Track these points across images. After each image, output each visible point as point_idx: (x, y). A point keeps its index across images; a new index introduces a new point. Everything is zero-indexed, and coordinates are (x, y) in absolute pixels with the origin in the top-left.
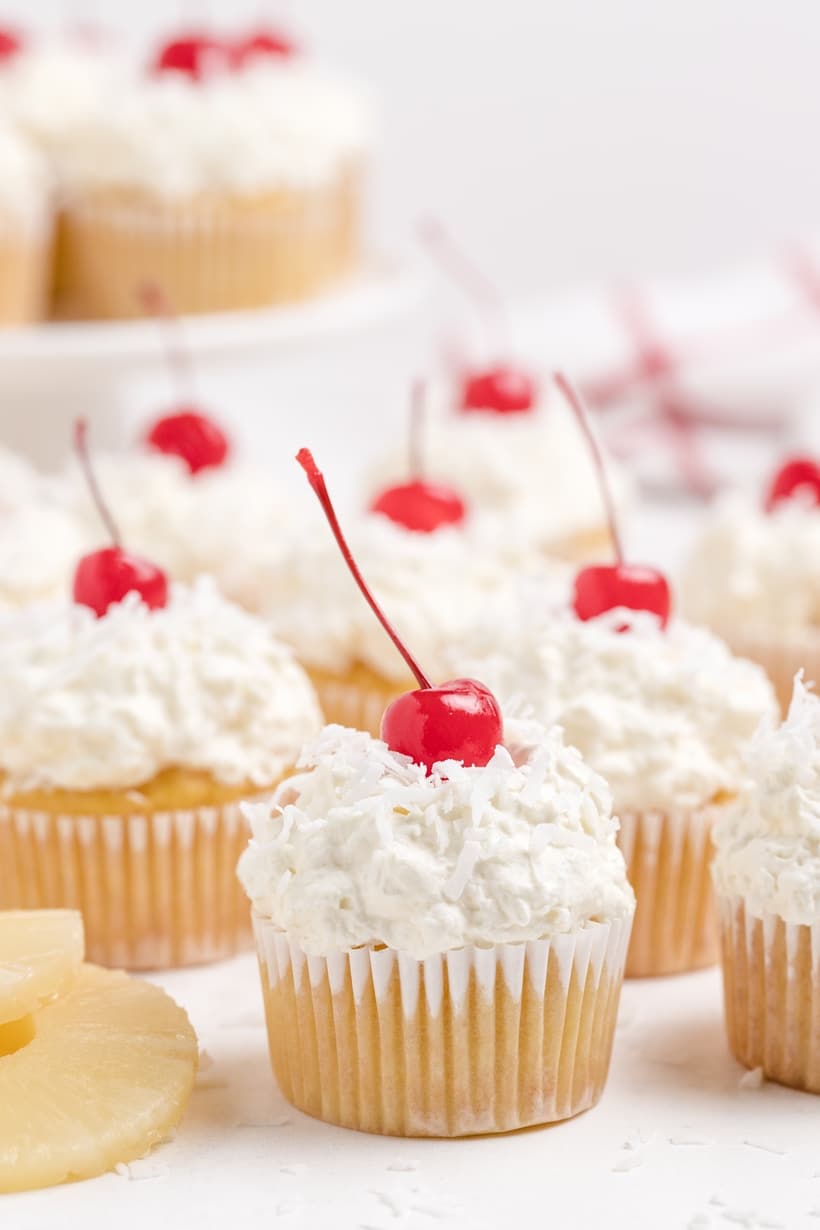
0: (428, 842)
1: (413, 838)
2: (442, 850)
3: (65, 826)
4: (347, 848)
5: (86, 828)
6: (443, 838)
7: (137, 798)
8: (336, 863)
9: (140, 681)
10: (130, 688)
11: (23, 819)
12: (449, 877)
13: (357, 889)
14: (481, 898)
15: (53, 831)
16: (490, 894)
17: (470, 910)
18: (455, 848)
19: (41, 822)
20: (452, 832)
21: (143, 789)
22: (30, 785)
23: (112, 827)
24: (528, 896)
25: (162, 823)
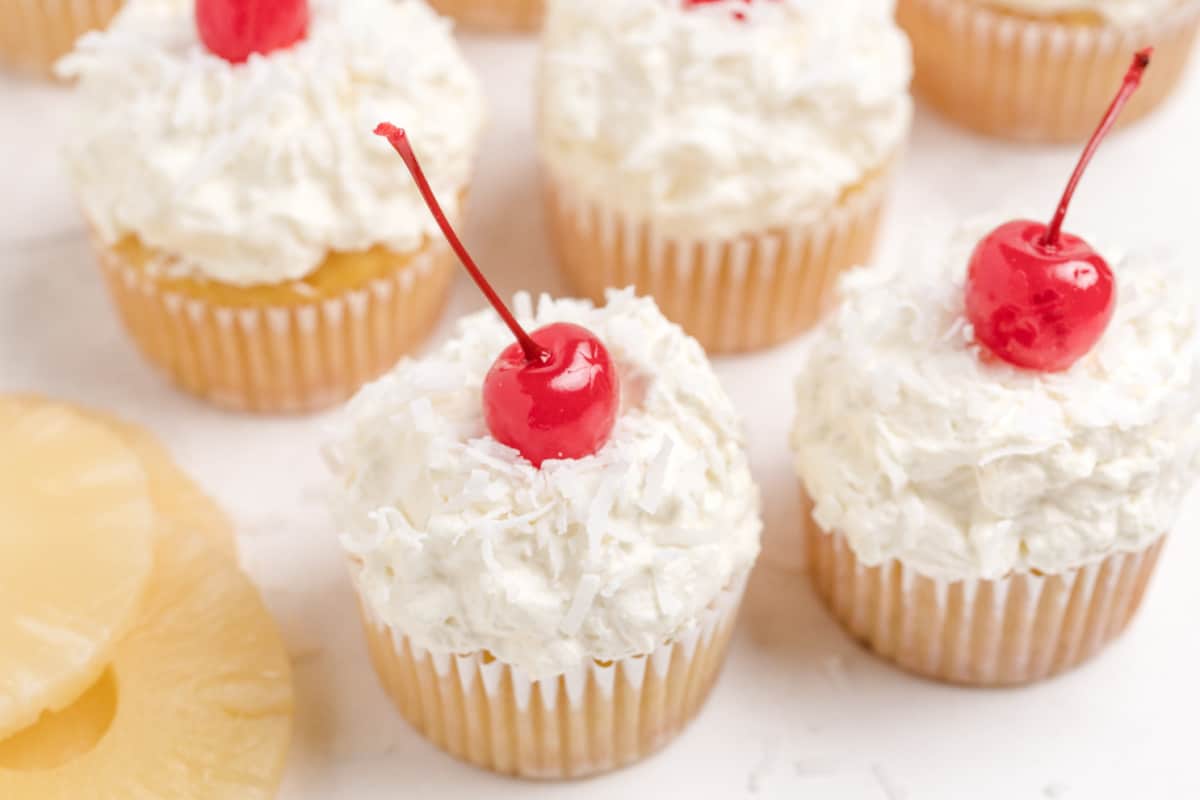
0: (539, 562)
1: (523, 558)
2: (557, 576)
3: (224, 317)
4: (452, 563)
5: (249, 319)
6: (556, 561)
7: (305, 290)
8: (439, 576)
9: (299, 169)
10: (288, 180)
11: (173, 302)
12: (565, 613)
13: (463, 610)
14: (602, 630)
15: (210, 319)
16: (610, 624)
17: (589, 638)
18: (572, 573)
19: (196, 310)
20: (566, 550)
21: (310, 279)
22: (178, 271)
23: (278, 319)
24: (650, 627)
25: (333, 309)
